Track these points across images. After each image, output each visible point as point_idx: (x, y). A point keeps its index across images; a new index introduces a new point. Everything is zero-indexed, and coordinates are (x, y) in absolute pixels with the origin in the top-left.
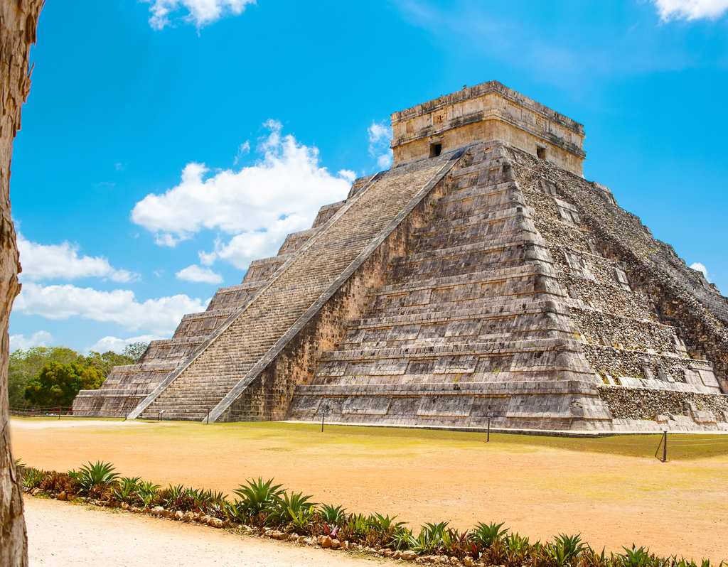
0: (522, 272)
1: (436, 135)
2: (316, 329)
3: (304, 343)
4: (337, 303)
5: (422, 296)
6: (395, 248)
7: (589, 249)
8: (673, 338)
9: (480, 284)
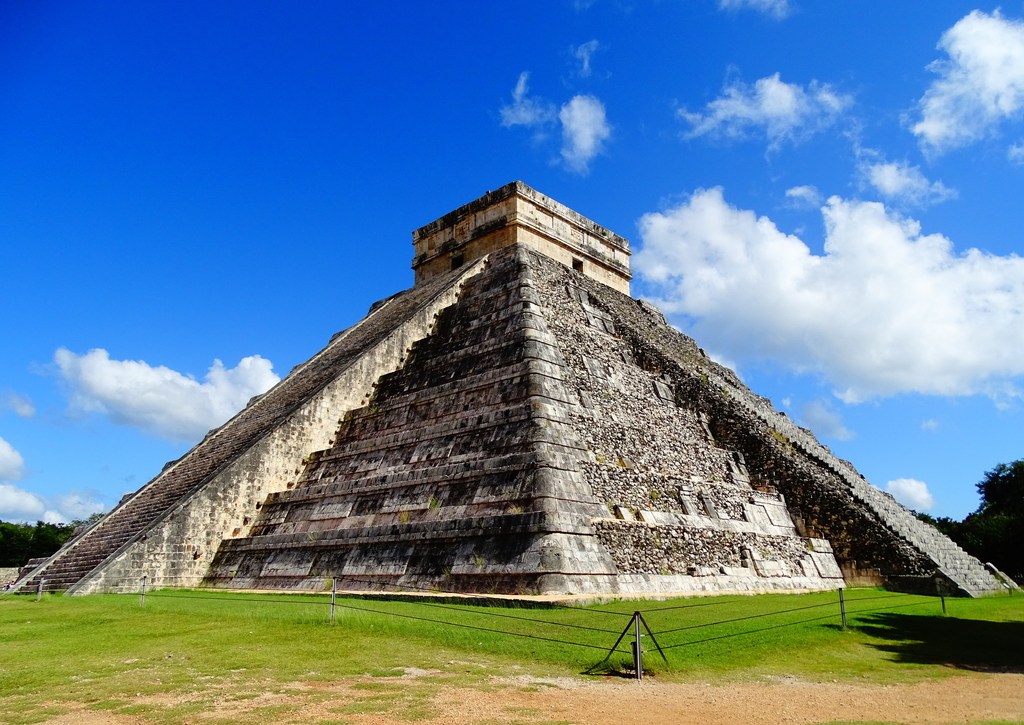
0: (513, 372)
1: (458, 249)
2: (258, 462)
3: (239, 482)
4: (294, 429)
5: (399, 415)
6: (383, 365)
7: (623, 360)
8: (728, 464)
9: (464, 393)
